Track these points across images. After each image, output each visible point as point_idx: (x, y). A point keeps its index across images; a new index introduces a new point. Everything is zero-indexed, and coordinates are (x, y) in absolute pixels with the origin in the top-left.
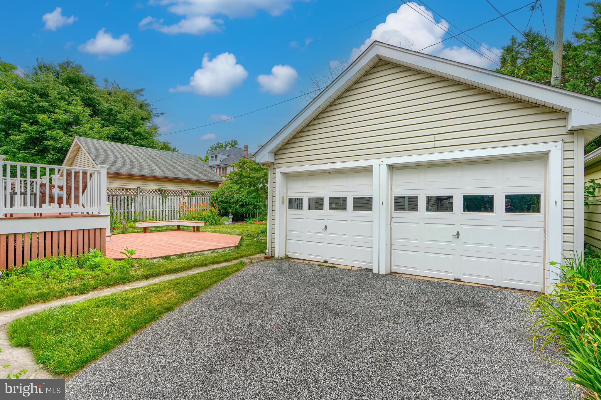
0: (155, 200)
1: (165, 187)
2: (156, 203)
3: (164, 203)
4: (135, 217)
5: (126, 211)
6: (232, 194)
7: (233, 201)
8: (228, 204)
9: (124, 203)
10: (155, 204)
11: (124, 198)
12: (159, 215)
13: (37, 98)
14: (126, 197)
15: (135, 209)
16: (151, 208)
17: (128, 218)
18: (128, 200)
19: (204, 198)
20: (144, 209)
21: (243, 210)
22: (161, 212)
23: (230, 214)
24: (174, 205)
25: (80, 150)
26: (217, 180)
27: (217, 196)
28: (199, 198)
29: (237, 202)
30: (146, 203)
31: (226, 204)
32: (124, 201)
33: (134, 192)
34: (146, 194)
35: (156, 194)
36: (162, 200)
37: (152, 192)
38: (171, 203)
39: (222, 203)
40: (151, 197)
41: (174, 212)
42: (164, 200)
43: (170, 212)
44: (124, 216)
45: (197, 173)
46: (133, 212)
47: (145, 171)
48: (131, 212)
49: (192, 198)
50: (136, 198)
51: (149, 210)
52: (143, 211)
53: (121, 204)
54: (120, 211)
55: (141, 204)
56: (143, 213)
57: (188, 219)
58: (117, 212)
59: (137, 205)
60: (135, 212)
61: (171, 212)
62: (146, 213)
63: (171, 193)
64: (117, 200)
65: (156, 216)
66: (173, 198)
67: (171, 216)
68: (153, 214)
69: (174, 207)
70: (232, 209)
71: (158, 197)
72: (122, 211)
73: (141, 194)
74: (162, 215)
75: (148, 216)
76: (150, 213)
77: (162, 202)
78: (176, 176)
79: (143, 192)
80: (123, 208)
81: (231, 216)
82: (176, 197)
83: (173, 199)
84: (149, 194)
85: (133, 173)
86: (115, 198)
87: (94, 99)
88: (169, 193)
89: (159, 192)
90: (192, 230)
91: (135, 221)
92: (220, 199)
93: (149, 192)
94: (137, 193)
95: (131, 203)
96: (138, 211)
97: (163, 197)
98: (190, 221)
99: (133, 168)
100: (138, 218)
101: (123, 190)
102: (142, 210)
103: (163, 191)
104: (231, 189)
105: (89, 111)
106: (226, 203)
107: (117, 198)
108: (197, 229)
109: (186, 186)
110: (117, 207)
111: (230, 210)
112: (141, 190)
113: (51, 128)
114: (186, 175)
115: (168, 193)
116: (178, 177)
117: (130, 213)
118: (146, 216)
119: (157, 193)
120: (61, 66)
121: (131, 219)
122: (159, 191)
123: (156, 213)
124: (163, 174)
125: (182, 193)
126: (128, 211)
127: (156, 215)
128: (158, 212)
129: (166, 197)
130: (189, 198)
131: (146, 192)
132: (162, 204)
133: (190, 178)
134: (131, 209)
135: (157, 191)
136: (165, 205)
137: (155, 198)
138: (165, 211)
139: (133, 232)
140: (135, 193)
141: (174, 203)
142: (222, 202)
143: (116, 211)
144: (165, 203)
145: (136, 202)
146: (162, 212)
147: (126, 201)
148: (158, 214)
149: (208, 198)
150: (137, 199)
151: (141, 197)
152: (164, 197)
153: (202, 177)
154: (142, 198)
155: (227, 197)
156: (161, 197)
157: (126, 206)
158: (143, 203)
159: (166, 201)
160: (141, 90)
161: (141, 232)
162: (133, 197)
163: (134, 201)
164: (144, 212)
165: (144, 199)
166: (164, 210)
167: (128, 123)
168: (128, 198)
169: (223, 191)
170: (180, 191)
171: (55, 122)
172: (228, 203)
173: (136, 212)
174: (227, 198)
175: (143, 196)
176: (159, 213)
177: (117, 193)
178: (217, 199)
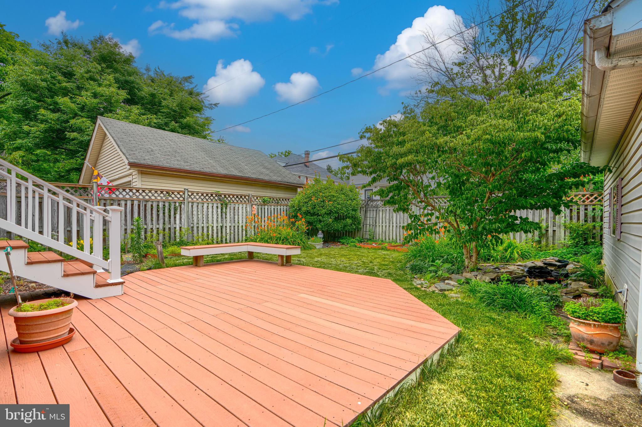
0: (210, 210)
1: (224, 189)
2: (213, 215)
3: (224, 215)
4: (180, 236)
5: (167, 226)
6: (321, 201)
7: (324, 211)
8: (315, 217)
9: (164, 213)
10: (210, 216)
11: (164, 205)
12: (217, 233)
13: (60, 78)
14: (167, 205)
15: (181, 223)
16: (205, 222)
17: (170, 237)
18: (169, 209)
19: (279, 207)
20: (195, 224)
21: (338, 226)
22: (219, 228)
23: (320, 232)
24: (238, 218)
25: (106, 138)
26: (295, 182)
27: (299, 205)
28: (273, 207)
29: (330, 213)
30: (198, 215)
31: (311, 216)
32: (164, 211)
33: (179, 196)
34: (197, 200)
35: (212, 200)
36: (222, 210)
37: (207, 197)
38: (234, 215)
39: (307, 215)
40: (205, 205)
41: (238, 229)
42: (224, 210)
43: (232, 228)
44: (164, 235)
45: (268, 172)
46: (178, 228)
47: (195, 165)
48: (175, 228)
49: (263, 207)
50: (183, 206)
51: (202, 225)
52: (193, 227)
53: (158, 215)
54: (158, 226)
55: (190, 216)
56: (193, 230)
57: (262, 240)
58: (152, 229)
59: (183, 217)
60: (180, 228)
61: (234, 229)
62: (198, 230)
63: (233, 199)
64: (152, 209)
65: (213, 235)
66: (237, 206)
67: (234, 235)
68: (208, 231)
69: (238, 221)
70: (322, 224)
71: (215, 205)
72: (161, 226)
73: (190, 199)
74: (222, 233)
75: (200, 234)
76: (203, 230)
77: (222, 213)
78: (240, 175)
79: (192, 197)
80: (161, 221)
81: (320, 235)
82: (241, 206)
83: (236, 208)
84: (202, 200)
85: (178, 167)
86: (149, 204)
87: (133, 82)
88: (231, 199)
89: (216, 198)
90: (280, 261)
91: (182, 243)
92: (304, 209)
93: (202, 197)
94: (184, 199)
95: (175, 214)
96: (185, 226)
97: (222, 205)
98: (266, 244)
99: (178, 160)
100: (185, 239)
101: (162, 192)
102: (192, 225)
103: (223, 196)
104: (321, 194)
105: (125, 94)
106: (313, 214)
107: (152, 205)
108: (286, 261)
109: (253, 190)
110: (152, 220)
111: (319, 226)
112: (190, 194)
113: (75, 115)
114: (254, 173)
115: (229, 199)
116: (243, 175)
117: (173, 231)
118: (198, 236)
119: (214, 198)
120: (92, 43)
121: (175, 240)
122: (216, 195)
123: (213, 230)
124: (222, 171)
125: (248, 200)
126: (169, 226)
127: (213, 233)
128: (215, 228)
129: (226, 205)
130: (260, 207)
131: (198, 197)
132: (222, 215)
133: (259, 177)
134: (175, 223)
135: (214, 195)
136: (226, 218)
137: (210, 205)
138: (226, 227)
139: (176, 265)
140: (181, 199)
141: (238, 215)
142: (307, 213)
143: (150, 226)
144: (226, 214)
145: (182, 213)
146: (222, 229)
147: (167, 211)
148: (215, 231)
149: (285, 207)
150: (184, 208)
151: (190, 204)
152: (224, 205)
153: (275, 178)
154: (192, 206)
155: (315, 205)
156: (219, 205)
157: (167, 219)
158: (192, 214)
159: (226, 212)
160: (190, 77)
161: (189, 264)
162: (177, 204)
163: (179, 210)
164: (195, 229)
165: (195, 209)
166: (225, 225)
167: (174, 111)
168: (170, 206)
169: (309, 198)
170: (247, 197)
171: (82, 109)
172: (316, 215)
173: (182, 228)
174: (315, 208)
175: (193, 203)
176: (217, 230)
177: (153, 198)
178: (300, 209)
